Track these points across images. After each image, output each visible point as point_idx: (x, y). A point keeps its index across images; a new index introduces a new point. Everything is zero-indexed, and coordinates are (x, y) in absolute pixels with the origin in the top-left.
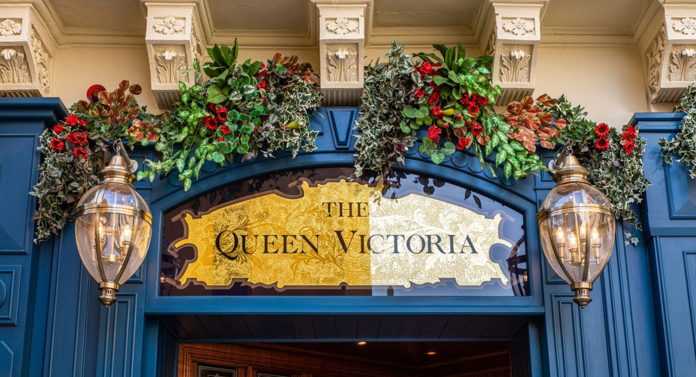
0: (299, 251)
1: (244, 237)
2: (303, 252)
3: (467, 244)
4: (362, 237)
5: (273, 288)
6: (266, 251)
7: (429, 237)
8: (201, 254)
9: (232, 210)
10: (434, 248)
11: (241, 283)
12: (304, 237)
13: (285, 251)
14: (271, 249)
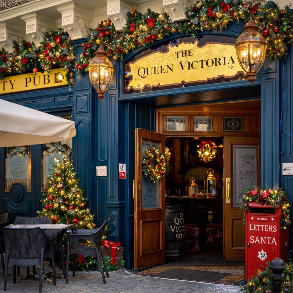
0: (166, 72)
1: (147, 69)
2: (167, 72)
3: (231, 60)
4: (189, 63)
5: (158, 86)
6: (155, 73)
7: (216, 59)
8: (134, 77)
9: (144, 60)
10: (218, 63)
11: (147, 86)
12: (168, 66)
13: (161, 73)
14: (156, 72)
